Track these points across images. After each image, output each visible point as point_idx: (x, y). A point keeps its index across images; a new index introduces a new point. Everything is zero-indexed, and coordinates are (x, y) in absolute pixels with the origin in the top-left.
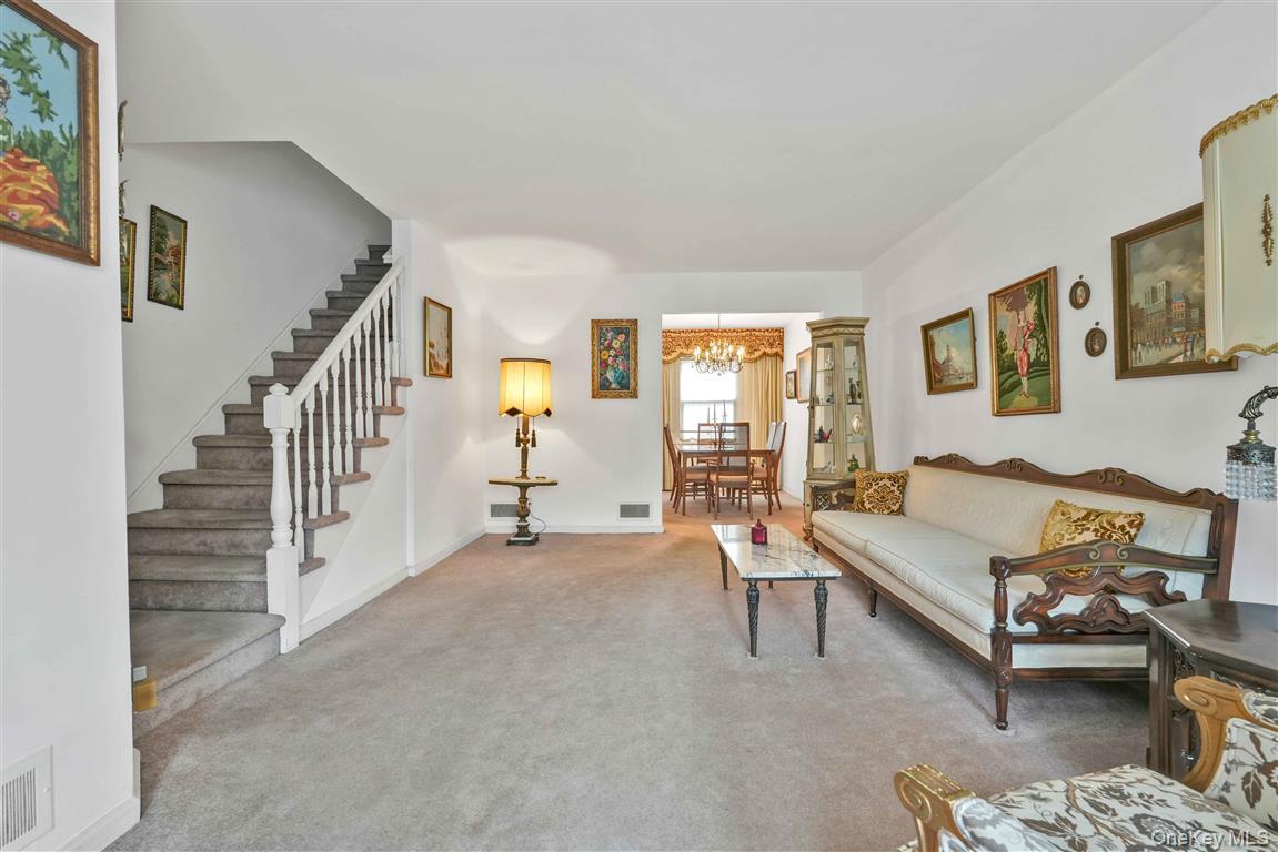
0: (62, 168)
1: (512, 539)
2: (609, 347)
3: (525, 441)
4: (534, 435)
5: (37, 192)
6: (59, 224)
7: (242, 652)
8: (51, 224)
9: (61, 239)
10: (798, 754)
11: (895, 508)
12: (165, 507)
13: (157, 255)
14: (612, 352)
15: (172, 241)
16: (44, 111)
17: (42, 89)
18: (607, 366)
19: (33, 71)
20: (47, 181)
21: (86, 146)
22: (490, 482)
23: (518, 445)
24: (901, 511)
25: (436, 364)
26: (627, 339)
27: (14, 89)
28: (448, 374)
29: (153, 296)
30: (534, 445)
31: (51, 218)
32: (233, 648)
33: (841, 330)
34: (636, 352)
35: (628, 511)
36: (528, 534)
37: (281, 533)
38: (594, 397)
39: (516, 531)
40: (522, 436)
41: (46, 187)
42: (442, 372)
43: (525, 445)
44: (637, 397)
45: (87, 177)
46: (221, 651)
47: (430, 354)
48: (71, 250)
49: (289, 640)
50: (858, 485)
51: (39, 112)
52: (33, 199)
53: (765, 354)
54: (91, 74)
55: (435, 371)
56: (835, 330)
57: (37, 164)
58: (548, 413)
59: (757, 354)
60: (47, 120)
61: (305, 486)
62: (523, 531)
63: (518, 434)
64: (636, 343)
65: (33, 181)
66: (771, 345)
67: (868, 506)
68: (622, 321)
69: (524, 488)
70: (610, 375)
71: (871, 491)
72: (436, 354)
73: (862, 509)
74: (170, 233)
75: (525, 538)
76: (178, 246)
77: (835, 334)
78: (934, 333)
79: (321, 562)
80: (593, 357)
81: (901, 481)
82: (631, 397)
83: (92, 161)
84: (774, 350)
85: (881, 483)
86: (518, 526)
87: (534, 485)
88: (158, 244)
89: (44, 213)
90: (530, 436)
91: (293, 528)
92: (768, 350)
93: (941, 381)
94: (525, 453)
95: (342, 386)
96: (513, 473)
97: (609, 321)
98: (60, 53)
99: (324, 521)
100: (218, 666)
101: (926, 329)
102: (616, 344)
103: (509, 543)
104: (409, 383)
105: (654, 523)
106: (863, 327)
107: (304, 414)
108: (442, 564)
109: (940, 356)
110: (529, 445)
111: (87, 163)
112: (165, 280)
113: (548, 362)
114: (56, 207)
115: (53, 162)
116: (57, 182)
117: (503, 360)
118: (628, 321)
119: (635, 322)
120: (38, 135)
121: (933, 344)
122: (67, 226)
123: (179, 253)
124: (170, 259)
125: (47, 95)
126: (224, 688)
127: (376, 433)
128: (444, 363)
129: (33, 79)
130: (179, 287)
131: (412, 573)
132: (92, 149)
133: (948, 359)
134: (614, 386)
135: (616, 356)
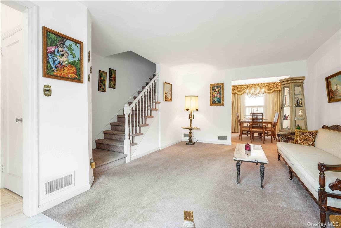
0: (77, 66)
1: (187, 143)
2: (215, 91)
3: (191, 117)
4: (194, 116)
5: (73, 71)
6: (77, 77)
7: (118, 161)
8: (75, 77)
9: (77, 79)
10: (235, 214)
11: (311, 143)
12: (111, 130)
13: (111, 78)
14: (216, 93)
15: (113, 75)
16: (74, 57)
17: (74, 53)
18: (215, 96)
19: (73, 50)
20: (75, 69)
21: (81, 61)
22: (182, 128)
23: (189, 118)
24: (313, 145)
25: (167, 98)
26: (220, 89)
27: (69, 54)
28: (171, 100)
29: (110, 87)
30: (194, 118)
31: (75, 76)
32: (115, 160)
33: (293, 81)
34: (223, 92)
35: (220, 138)
36: (191, 142)
37: (127, 137)
38: (211, 105)
39: (188, 141)
40: (190, 116)
41: (75, 70)
42: (169, 100)
43: (191, 118)
44: (223, 105)
45: (81, 67)
46: (112, 160)
47: (165, 96)
48: (78, 81)
49: (128, 160)
50: (296, 134)
51: (73, 57)
52: (72, 73)
53: (275, 90)
54: (82, 48)
55: (167, 100)
56: (290, 82)
57: (73, 66)
58: (197, 110)
59: (272, 91)
60: (75, 58)
61: (133, 126)
62: (190, 141)
63: (189, 115)
64: (223, 90)
65: (72, 70)
66: (277, 88)
67: (299, 142)
68: (219, 84)
69: (191, 130)
70: (215, 99)
71: (301, 137)
72: (167, 96)
73: (297, 142)
74: (113, 73)
75: (191, 143)
76: (114, 76)
77: (290, 83)
78: (331, 80)
79: (136, 144)
80: (211, 94)
81: (314, 134)
82: (222, 105)
83: (82, 64)
84: (278, 89)
85: (305, 134)
86: (189, 140)
87: (193, 129)
88: (111, 76)
89: (74, 75)
90: (192, 116)
91: (130, 136)
92: (276, 89)
93: (334, 97)
94: (191, 120)
95: (142, 104)
96: (188, 125)
97: (215, 84)
98: (77, 46)
99: (137, 135)
100: (112, 163)
101: (327, 79)
102: (217, 91)
103: (187, 144)
104: (159, 103)
105: (229, 142)
106: (303, 80)
107: (133, 111)
108: (168, 148)
109: (333, 88)
110: (192, 118)
111: (81, 64)
112: (112, 83)
113: (197, 96)
114: (76, 73)
115: (76, 66)
116: (76, 69)
117: (186, 96)
118: (221, 84)
119: (223, 84)
120: (73, 61)
121: (330, 84)
122: (78, 76)
123: (114, 77)
124: (113, 79)
125: (75, 54)
126: (113, 168)
127: (151, 115)
128: (170, 98)
129: (72, 51)
130: (114, 84)
131: (160, 149)
132: (82, 62)
133: (337, 89)
134: (216, 102)
135: (217, 94)
